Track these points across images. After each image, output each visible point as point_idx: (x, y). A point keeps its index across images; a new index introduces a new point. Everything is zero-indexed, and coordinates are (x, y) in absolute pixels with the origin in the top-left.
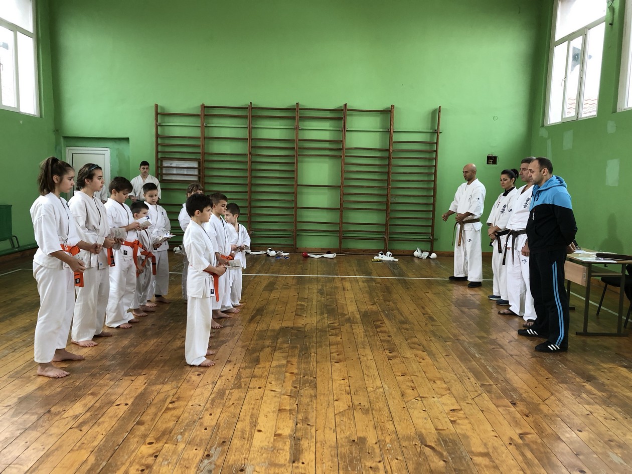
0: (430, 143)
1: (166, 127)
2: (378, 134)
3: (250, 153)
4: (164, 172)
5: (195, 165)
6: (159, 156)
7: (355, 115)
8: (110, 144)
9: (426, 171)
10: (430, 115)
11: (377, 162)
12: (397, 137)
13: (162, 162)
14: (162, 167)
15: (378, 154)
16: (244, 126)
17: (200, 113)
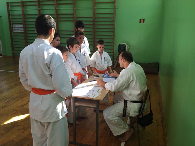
1: (12, 11)
4: (14, 29)
5: (22, 26)
6: (11, 23)
13: (12, 25)
14: (13, 27)
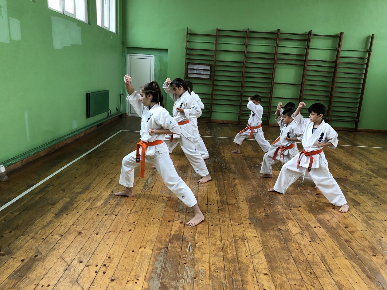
0: (363, 59)
1: (192, 43)
2: (329, 51)
3: (245, 61)
4: (189, 72)
5: (208, 68)
6: (187, 62)
7: (316, 38)
8: (156, 53)
9: (358, 77)
10: (365, 40)
11: (326, 70)
12: (342, 54)
13: (188, 65)
14: (188, 69)
15: (327, 65)
16: (242, 43)
17: (215, 34)
